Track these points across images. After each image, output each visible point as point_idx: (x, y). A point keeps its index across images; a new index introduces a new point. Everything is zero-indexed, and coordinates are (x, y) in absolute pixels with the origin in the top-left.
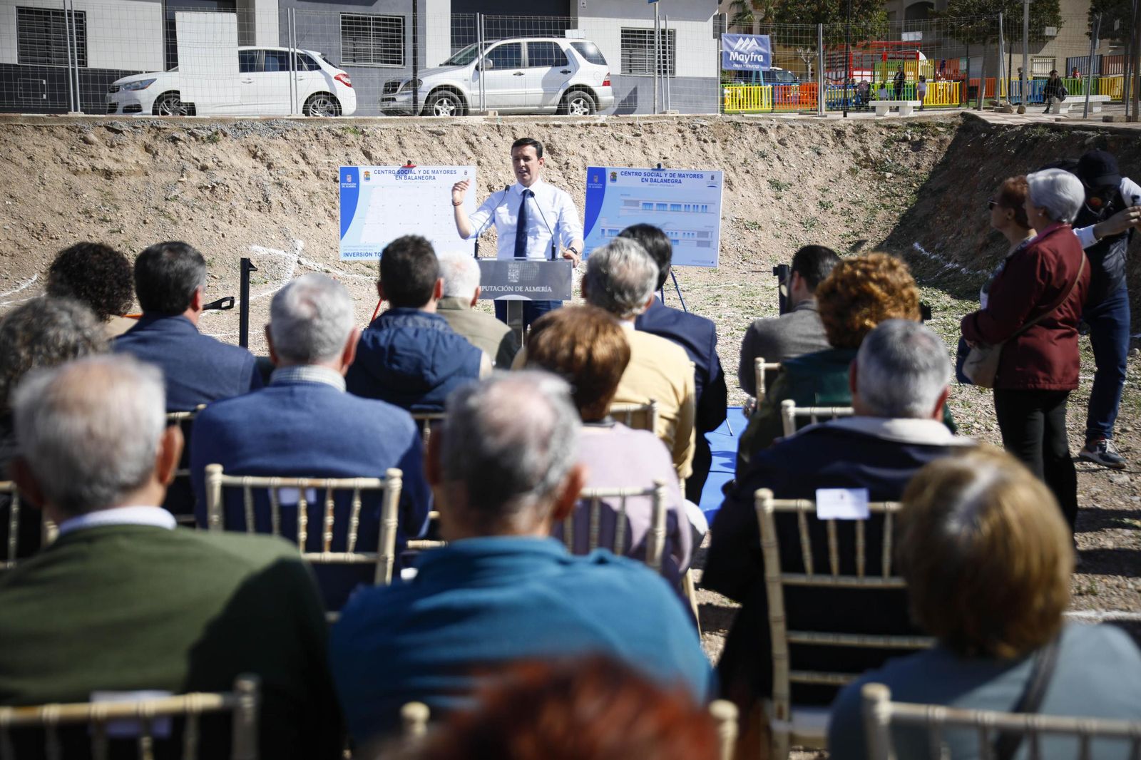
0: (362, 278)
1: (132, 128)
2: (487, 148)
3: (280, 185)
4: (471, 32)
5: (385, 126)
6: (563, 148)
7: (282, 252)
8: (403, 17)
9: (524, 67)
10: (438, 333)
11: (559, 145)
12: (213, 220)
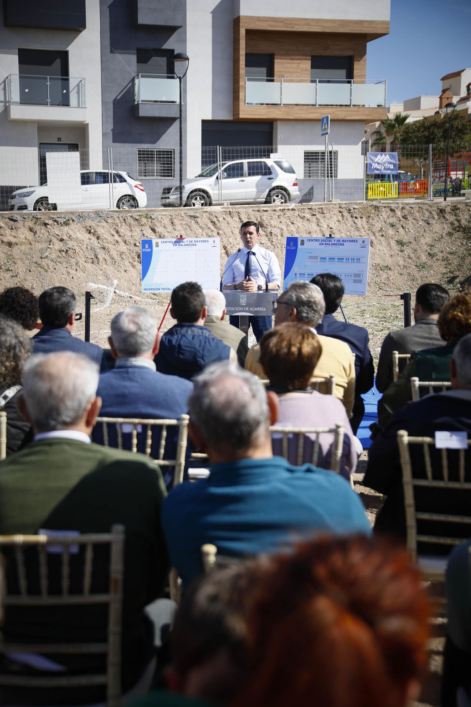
0: (151, 301)
1: (23, 219)
2: (223, 225)
3: (104, 248)
4: (214, 157)
5: (164, 213)
6: (269, 224)
7: (105, 287)
8: (174, 150)
9: (245, 176)
10: (206, 337)
11: (266, 222)
12: (67, 269)
